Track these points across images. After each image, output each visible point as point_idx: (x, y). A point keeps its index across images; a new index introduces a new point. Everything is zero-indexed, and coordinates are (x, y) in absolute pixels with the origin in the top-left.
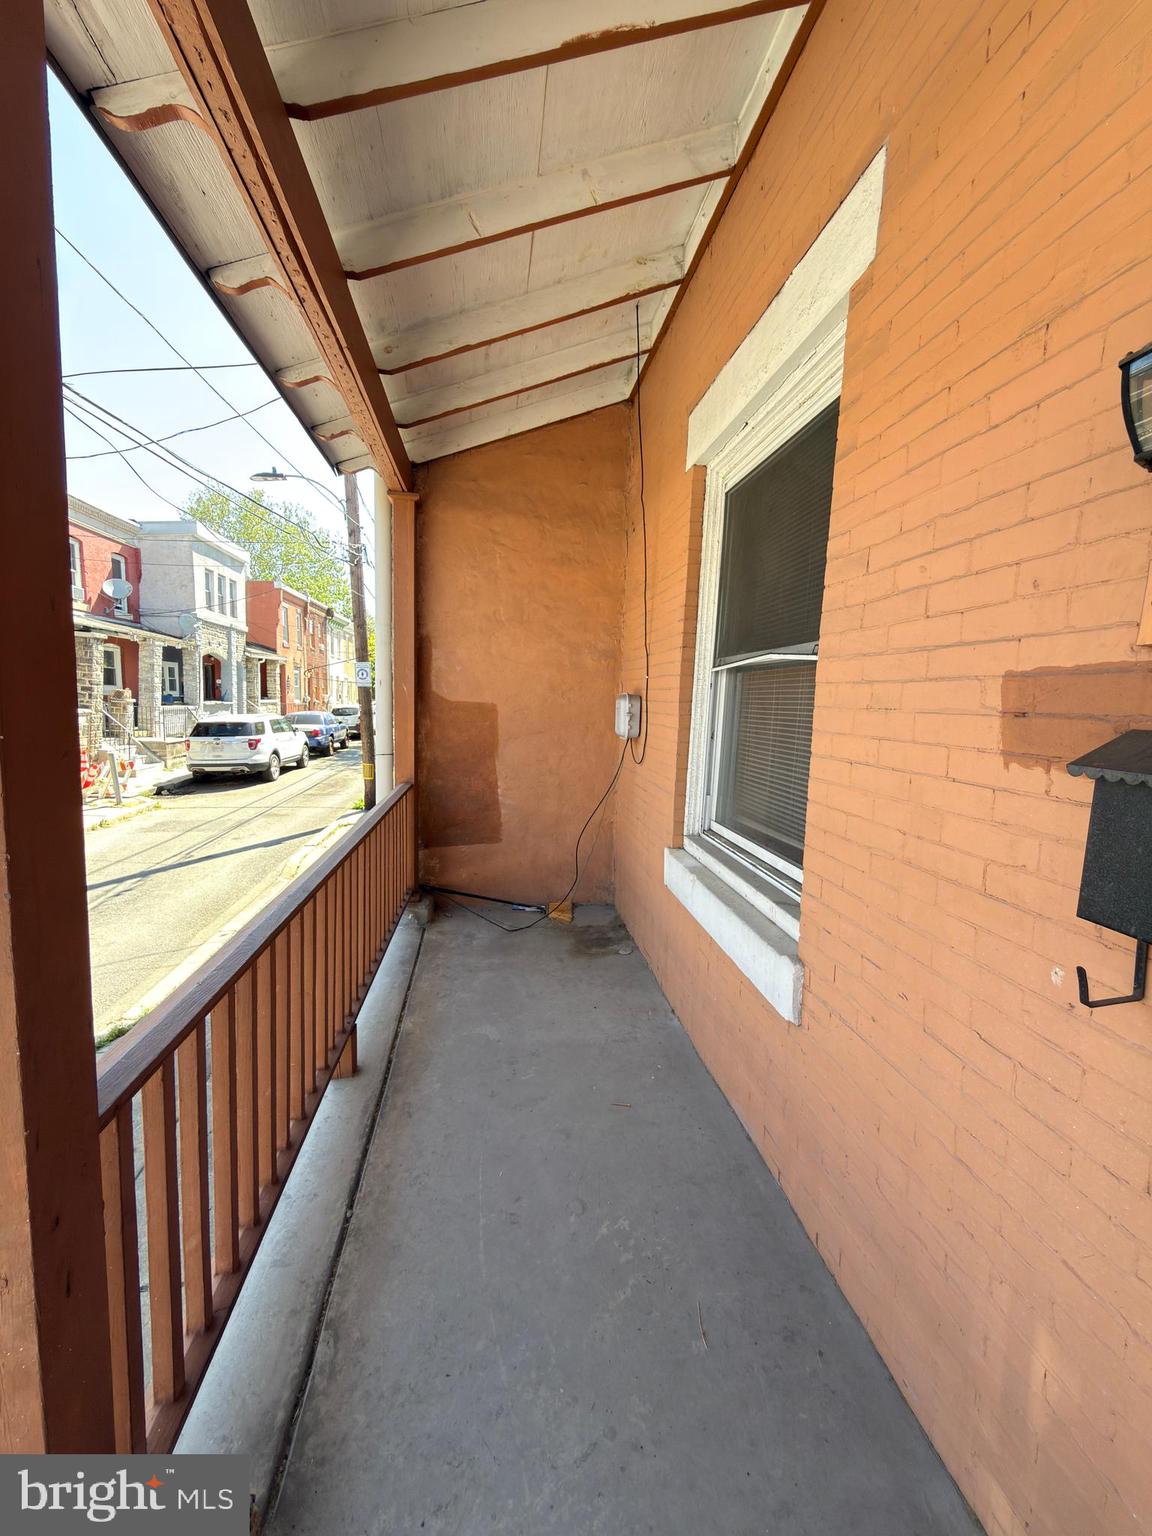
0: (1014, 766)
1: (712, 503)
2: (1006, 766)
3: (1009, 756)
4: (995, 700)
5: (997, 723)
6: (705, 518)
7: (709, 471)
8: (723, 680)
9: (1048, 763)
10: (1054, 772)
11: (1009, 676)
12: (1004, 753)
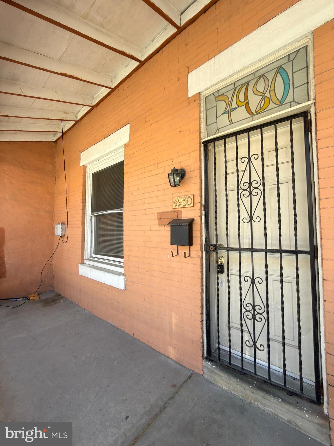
0: (160, 227)
1: (88, 175)
2: (159, 227)
3: (159, 225)
4: (156, 217)
5: (157, 220)
6: (87, 178)
7: (87, 167)
8: (94, 218)
9: (164, 225)
10: (165, 227)
11: (158, 213)
12: (158, 225)
